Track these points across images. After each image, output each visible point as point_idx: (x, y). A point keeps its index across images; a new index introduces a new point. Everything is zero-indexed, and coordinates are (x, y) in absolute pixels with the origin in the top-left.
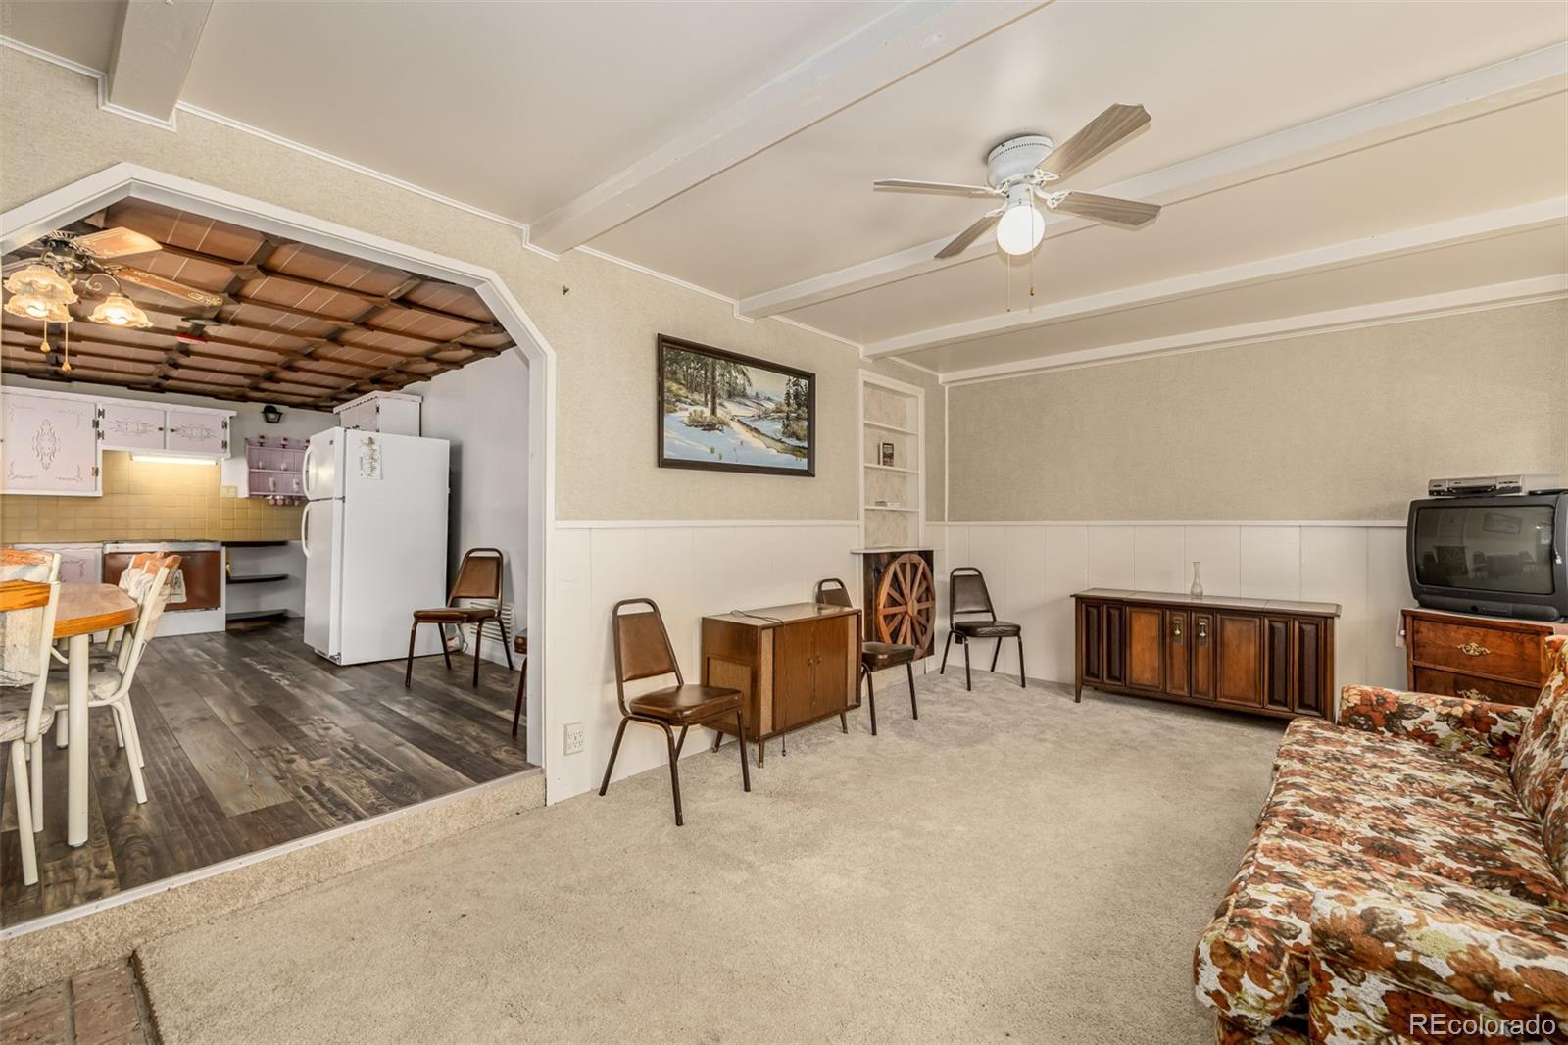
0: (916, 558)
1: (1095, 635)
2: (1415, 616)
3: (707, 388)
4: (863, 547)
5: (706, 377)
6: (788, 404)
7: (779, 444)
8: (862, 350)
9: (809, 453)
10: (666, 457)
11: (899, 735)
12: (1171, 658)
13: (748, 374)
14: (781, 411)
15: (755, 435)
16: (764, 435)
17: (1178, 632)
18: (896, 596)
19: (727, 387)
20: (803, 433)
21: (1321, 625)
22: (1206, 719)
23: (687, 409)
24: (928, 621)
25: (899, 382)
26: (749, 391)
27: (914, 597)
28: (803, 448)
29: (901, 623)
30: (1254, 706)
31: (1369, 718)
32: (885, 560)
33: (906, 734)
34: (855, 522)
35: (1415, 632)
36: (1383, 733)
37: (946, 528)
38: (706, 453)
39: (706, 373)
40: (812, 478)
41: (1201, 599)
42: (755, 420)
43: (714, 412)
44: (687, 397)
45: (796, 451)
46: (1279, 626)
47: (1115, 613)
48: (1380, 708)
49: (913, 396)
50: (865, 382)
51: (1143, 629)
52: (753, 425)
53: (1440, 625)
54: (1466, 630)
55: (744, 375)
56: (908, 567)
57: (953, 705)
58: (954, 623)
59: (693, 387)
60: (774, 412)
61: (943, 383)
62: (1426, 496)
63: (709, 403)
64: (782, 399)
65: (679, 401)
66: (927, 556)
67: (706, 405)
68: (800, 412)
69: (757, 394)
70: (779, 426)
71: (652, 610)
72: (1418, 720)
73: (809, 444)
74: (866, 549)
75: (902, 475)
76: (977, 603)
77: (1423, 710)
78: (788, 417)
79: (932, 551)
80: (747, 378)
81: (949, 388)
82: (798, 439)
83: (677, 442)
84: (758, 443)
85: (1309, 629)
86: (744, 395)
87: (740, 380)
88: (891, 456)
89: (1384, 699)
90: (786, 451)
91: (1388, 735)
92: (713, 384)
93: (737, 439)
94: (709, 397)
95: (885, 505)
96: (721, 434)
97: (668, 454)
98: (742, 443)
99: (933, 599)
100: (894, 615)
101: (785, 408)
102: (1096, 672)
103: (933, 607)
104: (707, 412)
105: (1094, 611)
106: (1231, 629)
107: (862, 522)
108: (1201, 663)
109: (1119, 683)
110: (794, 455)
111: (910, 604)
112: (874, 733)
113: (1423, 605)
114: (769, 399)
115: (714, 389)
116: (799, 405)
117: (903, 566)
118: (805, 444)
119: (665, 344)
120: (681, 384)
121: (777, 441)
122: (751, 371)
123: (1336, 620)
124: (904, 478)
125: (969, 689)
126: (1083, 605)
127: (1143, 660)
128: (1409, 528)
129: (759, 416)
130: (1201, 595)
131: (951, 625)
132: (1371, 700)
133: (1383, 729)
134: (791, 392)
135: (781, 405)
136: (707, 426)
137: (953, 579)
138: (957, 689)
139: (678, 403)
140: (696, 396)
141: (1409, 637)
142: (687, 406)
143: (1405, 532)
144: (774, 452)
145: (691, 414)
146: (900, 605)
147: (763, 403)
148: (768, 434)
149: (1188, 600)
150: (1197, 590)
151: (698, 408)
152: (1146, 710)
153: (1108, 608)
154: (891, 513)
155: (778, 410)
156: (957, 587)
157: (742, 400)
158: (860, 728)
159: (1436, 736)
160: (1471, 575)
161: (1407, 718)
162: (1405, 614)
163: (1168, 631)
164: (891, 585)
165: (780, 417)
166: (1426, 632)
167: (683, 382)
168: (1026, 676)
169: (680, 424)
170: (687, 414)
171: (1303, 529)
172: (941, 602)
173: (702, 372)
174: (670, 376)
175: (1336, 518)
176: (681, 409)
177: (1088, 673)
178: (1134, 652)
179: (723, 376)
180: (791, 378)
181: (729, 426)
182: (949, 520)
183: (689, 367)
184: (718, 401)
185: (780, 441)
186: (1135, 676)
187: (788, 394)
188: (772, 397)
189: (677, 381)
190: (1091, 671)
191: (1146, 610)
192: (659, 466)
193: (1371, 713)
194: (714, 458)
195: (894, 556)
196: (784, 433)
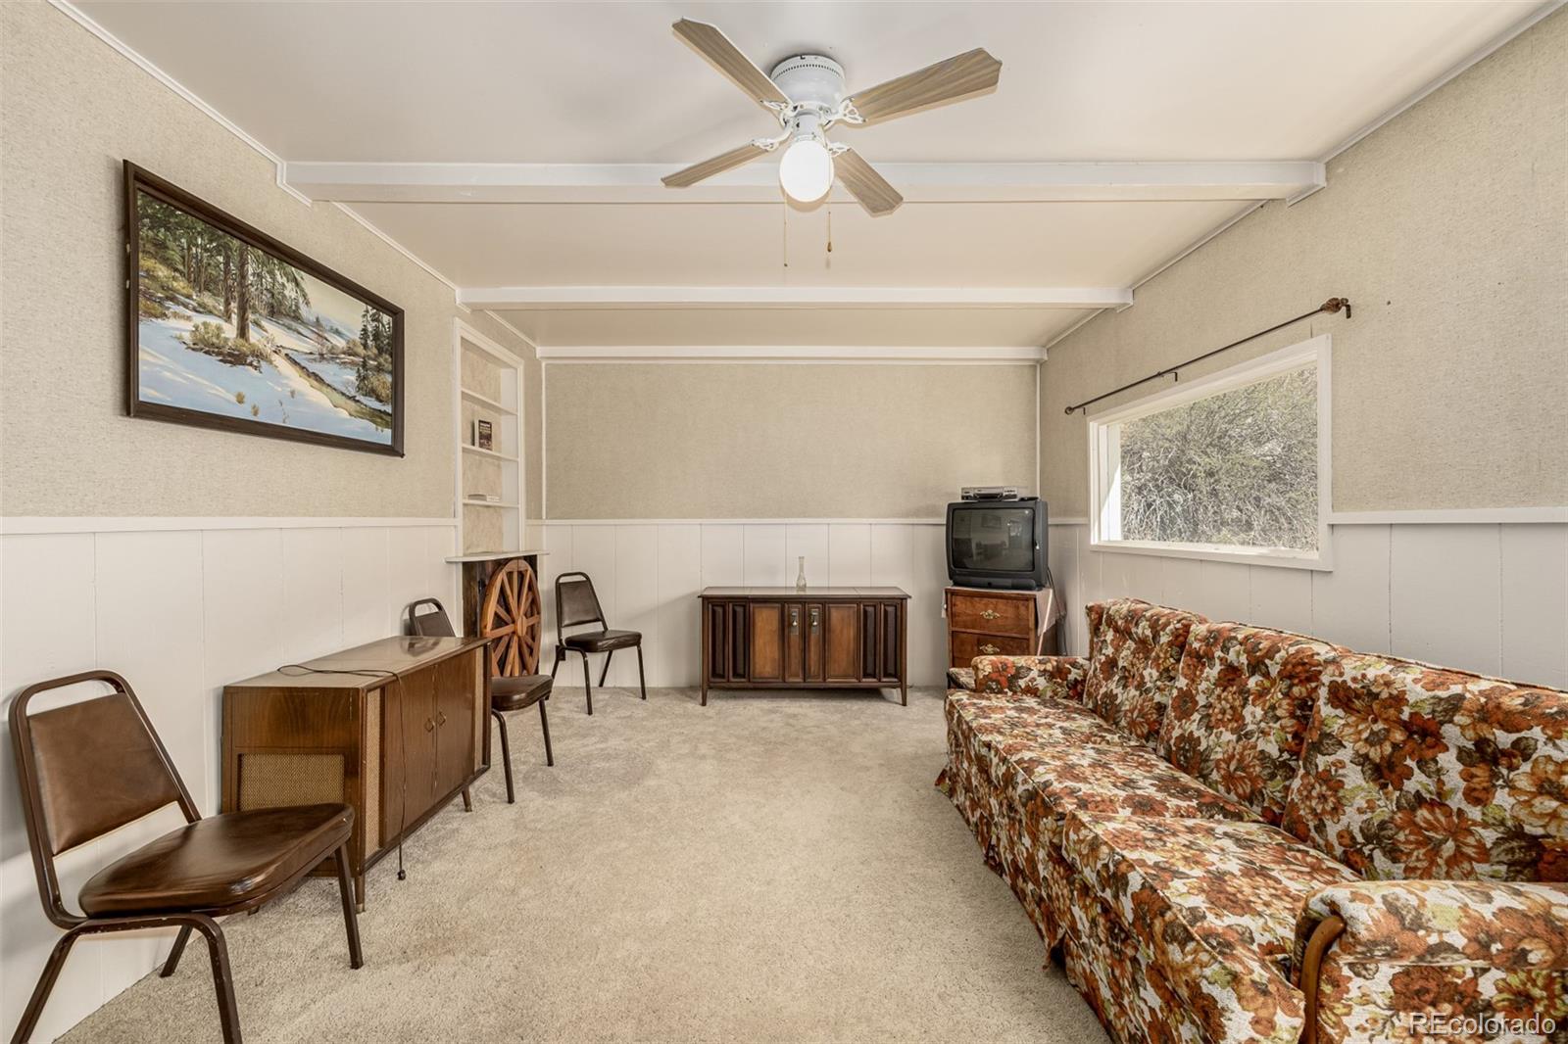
0: (524, 565)
1: (721, 634)
2: (953, 593)
3: (229, 289)
4: (461, 555)
5: (227, 271)
6: (365, 346)
7: (353, 404)
8: (460, 294)
9: (395, 421)
10: (141, 399)
11: (543, 793)
12: (789, 647)
13: (303, 285)
14: (355, 354)
15: (315, 383)
16: (329, 385)
17: (795, 624)
18: (502, 613)
19: (267, 297)
20: (385, 392)
21: (899, 604)
22: (814, 700)
23: (189, 318)
24: (533, 639)
25: (497, 346)
26: (304, 311)
27: (521, 613)
28: (385, 412)
29: (508, 647)
30: (853, 682)
31: (998, 682)
32: (490, 569)
33: (553, 789)
34: (450, 521)
35: (953, 605)
36: (1006, 693)
37: (544, 527)
38: (228, 401)
39: (227, 264)
40: (399, 458)
41: (804, 591)
42: (315, 360)
43: (243, 332)
44: (189, 297)
45: (375, 416)
46: (870, 609)
47: (740, 610)
48: (1005, 673)
49: (510, 366)
50: (462, 338)
51: (765, 623)
52: (313, 367)
53: (968, 598)
54: (985, 600)
55: (297, 284)
56: (515, 576)
57: (584, 736)
58: (564, 638)
59: (202, 281)
60: (344, 353)
61: (542, 358)
62: (960, 501)
63: (235, 318)
64: (356, 336)
65: (172, 299)
66: (532, 560)
67: (228, 319)
68: (382, 360)
69: (317, 319)
70: (351, 376)
71: (114, 692)
72: (1028, 679)
73: (395, 408)
74: (465, 555)
75: (496, 462)
76: (587, 612)
77: (1030, 669)
78: (364, 365)
79: (536, 556)
80: (302, 290)
81: (547, 365)
82: (379, 399)
83: (168, 374)
84: (319, 398)
85: (891, 609)
86: (297, 318)
87: (290, 291)
88: (488, 437)
89: (1006, 665)
90: (362, 415)
91: (1010, 694)
92: (242, 285)
93: (287, 385)
94: (234, 305)
95: (485, 500)
96: (256, 373)
97: (146, 393)
98: (293, 393)
99: (539, 613)
100: (500, 638)
101: (360, 350)
102: (721, 672)
103: (539, 623)
104: (230, 331)
105: (719, 610)
106: (836, 615)
107: (459, 521)
108: (813, 649)
109: (743, 680)
110: (374, 422)
111: (519, 623)
112: (511, 800)
113: (956, 584)
114: (337, 332)
115: (242, 295)
116: (381, 350)
117: (510, 574)
118: (389, 409)
119: (139, 185)
120: (176, 270)
121: (349, 398)
122: (309, 282)
123: (909, 600)
124: (499, 466)
125: (590, 713)
126: (710, 606)
127: (765, 653)
128: (947, 525)
129: (322, 355)
130: (804, 588)
131: (560, 641)
132: (998, 668)
133: (1006, 690)
134: (370, 329)
135: (355, 345)
136: (230, 354)
137: (559, 586)
138: (576, 716)
139: (169, 304)
140: (208, 299)
141: (949, 609)
142: (189, 313)
143: (944, 528)
144: (344, 414)
145: (197, 327)
146: (507, 624)
147: (326, 335)
148: (336, 386)
149: (794, 593)
150: (802, 583)
151: (214, 321)
152: (765, 701)
153: (733, 606)
154: (485, 509)
155: (350, 352)
156: (564, 596)
157: (294, 325)
158: (486, 797)
159: (1038, 688)
160: (975, 558)
161: (1022, 678)
162: (947, 591)
163: (786, 623)
164: (498, 602)
165: (353, 363)
166: (961, 605)
167: (181, 267)
168: (646, 686)
169: (175, 343)
170: (190, 326)
171: (873, 527)
172: (547, 613)
173: (221, 259)
174: (149, 247)
175: (894, 517)
176: (176, 315)
177: (715, 674)
178: (757, 648)
179: (259, 276)
180: (370, 308)
181: (271, 362)
182: (547, 518)
183: (191, 243)
184: (251, 317)
185: (353, 398)
186: (757, 671)
187: (365, 330)
188: (340, 329)
189: (167, 262)
190: (717, 672)
191: (768, 605)
192: (128, 414)
193: (1000, 678)
194: (243, 413)
195: (500, 564)
196: (359, 388)
